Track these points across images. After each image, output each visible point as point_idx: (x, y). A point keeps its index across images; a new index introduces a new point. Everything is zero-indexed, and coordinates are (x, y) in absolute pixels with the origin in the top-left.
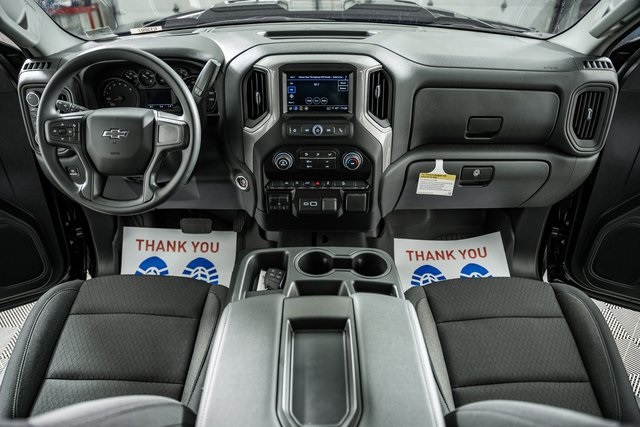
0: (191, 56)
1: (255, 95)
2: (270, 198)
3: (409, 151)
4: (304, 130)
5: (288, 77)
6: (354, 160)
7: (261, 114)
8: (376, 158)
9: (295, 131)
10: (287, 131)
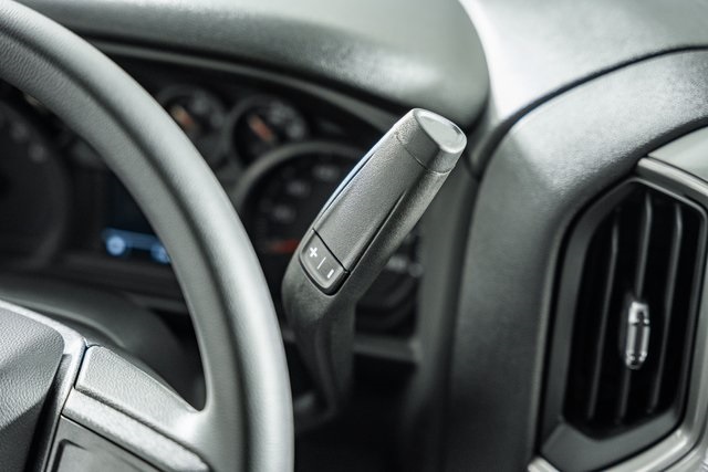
0: (324, 65)
1: (619, 310)
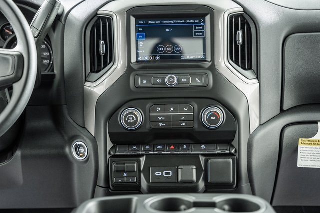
1: (99, 44)
2: (114, 166)
3: (283, 112)
4: (155, 80)
5: (137, 23)
6: (215, 114)
7: (106, 66)
8: (242, 114)
9: (145, 81)
10: (136, 81)
